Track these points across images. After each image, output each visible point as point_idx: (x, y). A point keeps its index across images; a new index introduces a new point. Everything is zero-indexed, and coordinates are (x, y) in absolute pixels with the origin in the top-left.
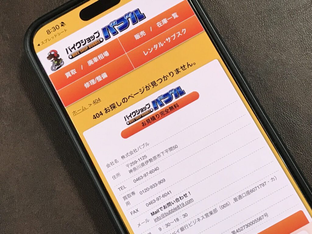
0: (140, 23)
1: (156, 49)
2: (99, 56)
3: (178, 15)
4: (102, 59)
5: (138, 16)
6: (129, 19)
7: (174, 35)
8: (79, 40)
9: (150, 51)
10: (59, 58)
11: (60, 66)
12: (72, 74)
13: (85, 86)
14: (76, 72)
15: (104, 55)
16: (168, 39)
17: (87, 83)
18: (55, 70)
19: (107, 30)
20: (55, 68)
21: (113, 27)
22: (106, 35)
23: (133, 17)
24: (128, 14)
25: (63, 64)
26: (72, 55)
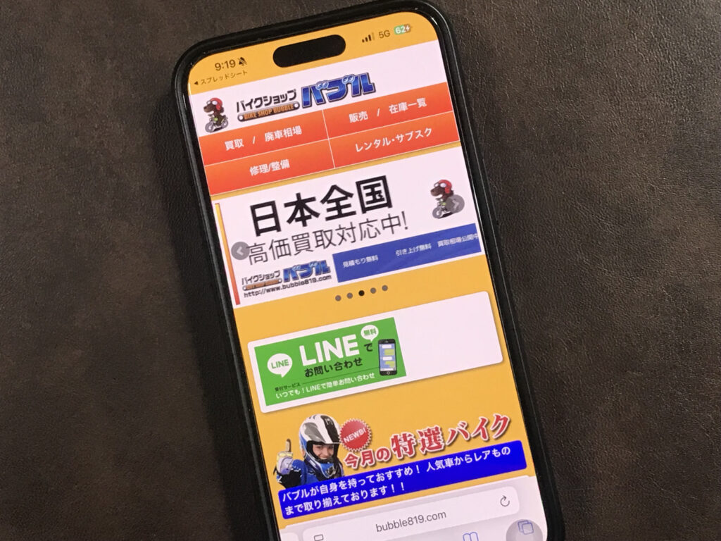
0: (364, 98)
1: (377, 147)
2: (285, 131)
3: (426, 103)
4: (289, 136)
5: (363, 85)
6: (349, 86)
7: (411, 134)
8: (262, 96)
9: (367, 146)
10: (222, 114)
11: (220, 127)
12: (236, 146)
13: (251, 171)
14: (243, 144)
15: (293, 132)
16: (400, 137)
17: (254, 167)
18: (211, 132)
19: (310, 93)
20: (212, 128)
21: (321, 90)
22: (307, 100)
23: (356, 84)
24: (350, 77)
25: (226, 126)
26: (243, 116)
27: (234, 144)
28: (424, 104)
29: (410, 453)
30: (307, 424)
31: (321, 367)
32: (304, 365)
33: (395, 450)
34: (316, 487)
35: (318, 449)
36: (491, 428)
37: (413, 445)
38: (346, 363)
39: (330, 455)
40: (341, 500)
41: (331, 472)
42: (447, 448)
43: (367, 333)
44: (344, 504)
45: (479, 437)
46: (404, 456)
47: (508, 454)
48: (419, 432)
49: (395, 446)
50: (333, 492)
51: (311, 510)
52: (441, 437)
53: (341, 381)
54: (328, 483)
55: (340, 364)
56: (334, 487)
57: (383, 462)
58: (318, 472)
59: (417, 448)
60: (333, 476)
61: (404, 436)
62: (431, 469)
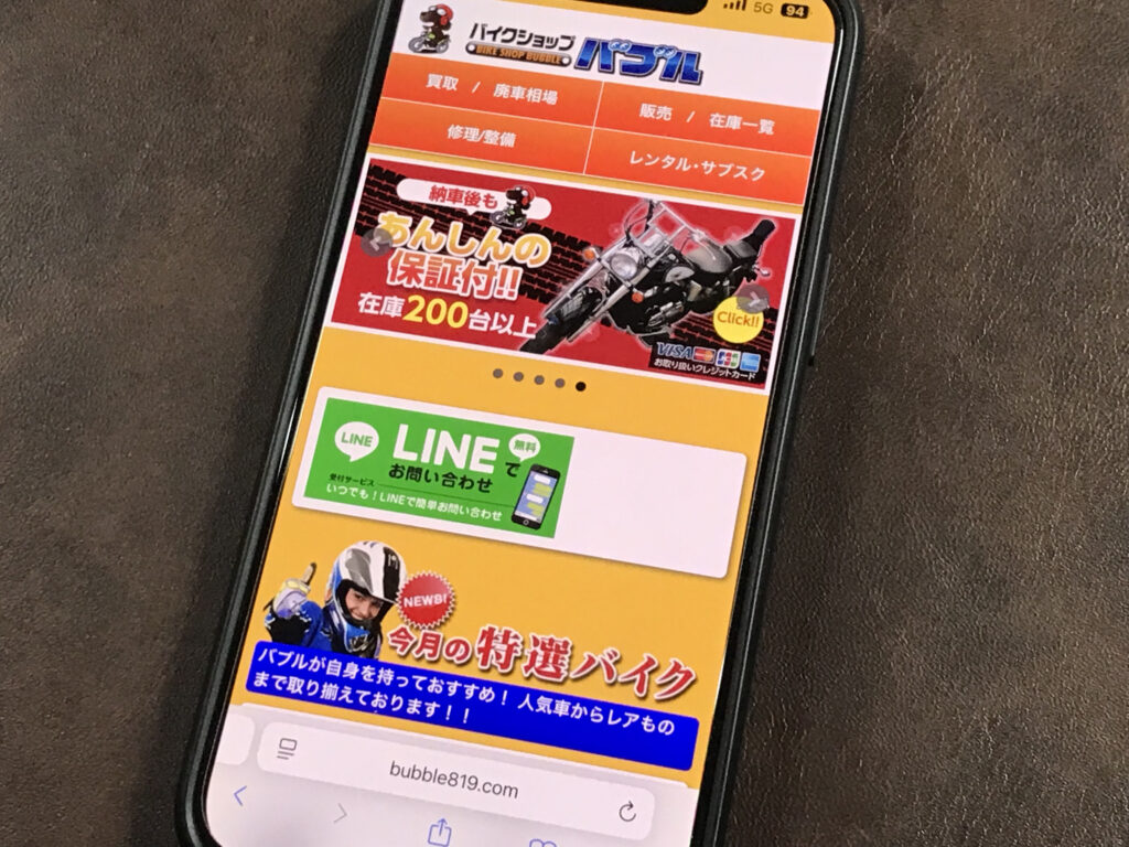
0: (677, 87)
1: (664, 167)
2: (530, 91)
3: (773, 130)
4: (534, 100)
5: (686, 68)
6: (662, 63)
7: (729, 167)
8: (519, 28)
9: (649, 160)
10: (445, 32)
11: (433, 49)
12: (444, 86)
13: (450, 130)
14: (457, 86)
15: (542, 97)
16: (708, 166)
17: (458, 127)
18: (415, 50)
19: (595, 49)
20: (420, 46)
21: (615, 52)
22: (585, 58)
23: (674, 63)
24: (670, 49)
25: (444, 51)
26: (476, 47)
27: (442, 82)
28: (770, 131)
29: (504, 666)
30: (354, 551)
31: (419, 470)
32: (396, 455)
33: (480, 650)
34: (324, 659)
35: (353, 598)
36: (657, 679)
37: (514, 655)
38: (464, 480)
39: (370, 615)
40: (354, 696)
41: (360, 643)
42: (569, 682)
43: (519, 445)
44: (356, 706)
45: (629, 687)
46: (492, 666)
47: (667, 733)
48: (535, 639)
49: (483, 644)
50: (348, 678)
51: (298, 693)
52: (567, 660)
53: (442, 505)
54: (345, 658)
55: (454, 477)
56: (352, 670)
57: (452, 662)
58: (337, 634)
59: (518, 662)
60: (361, 652)
61: (507, 635)
62: (526, 706)
